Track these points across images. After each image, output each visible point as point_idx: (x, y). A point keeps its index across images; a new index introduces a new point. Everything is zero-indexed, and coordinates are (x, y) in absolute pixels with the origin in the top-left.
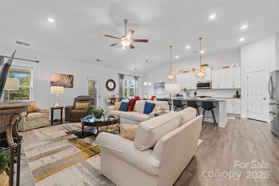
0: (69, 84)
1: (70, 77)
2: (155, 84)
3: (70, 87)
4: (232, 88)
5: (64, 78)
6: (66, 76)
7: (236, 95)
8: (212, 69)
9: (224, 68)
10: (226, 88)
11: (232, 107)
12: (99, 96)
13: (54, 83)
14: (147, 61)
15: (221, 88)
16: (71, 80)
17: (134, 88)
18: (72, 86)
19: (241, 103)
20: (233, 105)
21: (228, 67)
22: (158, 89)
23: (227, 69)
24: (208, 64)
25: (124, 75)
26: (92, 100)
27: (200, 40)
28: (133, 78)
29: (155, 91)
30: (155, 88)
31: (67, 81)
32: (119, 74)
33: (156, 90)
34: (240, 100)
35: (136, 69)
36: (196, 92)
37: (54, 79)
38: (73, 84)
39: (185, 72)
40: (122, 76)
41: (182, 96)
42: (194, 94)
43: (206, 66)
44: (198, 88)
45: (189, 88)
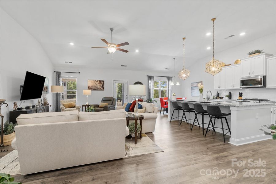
0: (101, 87)
1: (102, 82)
2: (191, 83)
3: (101, 90)
5: (97, 83)
6: (99, 82)
12: (127, 97)
13: (90, 87)
14: (174, 59)
16: (102, 84)
17: (167, 89)
18: (103, 89)
22: (195, 89)
24: (260, 49)
25: (153, 76)
26: (113, 100)
27: (213, 21)
29: (191, 92)
30: (192, 89)
31: (99, 86)
33: (193, 91)
35: (166, 69)
36: (242, 93)
37: (90, 84)
38: (103, 87)
39: (227, 65)
40: (150, 78)
41: (223, 98)
42: (239, 96)
43: (257, 52)
44: (242, 87)
45: (231, 88)
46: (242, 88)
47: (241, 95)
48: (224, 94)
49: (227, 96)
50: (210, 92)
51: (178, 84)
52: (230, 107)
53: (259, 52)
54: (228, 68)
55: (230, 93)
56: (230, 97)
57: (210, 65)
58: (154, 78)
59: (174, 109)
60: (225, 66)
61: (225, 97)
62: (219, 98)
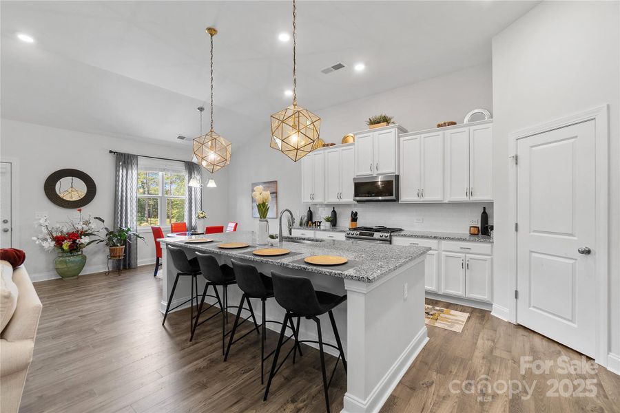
2: (253, 185)
4: (462, 198)
7: (479, 225)
8: (402, 130)
9: (439, 126)
10: (446, 201)
11: (461, 271)
12: (8, 226)
14: (201, 109)
15: (429, 198)
17: (186, 197)
19: (492, 259)
20: (466, 266)
21: (454, 123)
23: (449, 131)
24: (388, 115)
25: (136, 157)
28: (182, 167)
29: (253, 209)
32: (111, 152)
34: (489, 245)
35: (181, 138)
36: (356, 214)
39: (327, 145)
40: (124, 160)
41: (320, 223)
42: (350, 219)
43: (384, 121)
44: (358, 198)
45: (334, 200)
46: (358, 201)
47: (354, 218)
48: (322, 214)
49: (328, 220)
50: (288, 213)
51: (212, 184)
52: (345, 280)
53: (386, 120)
54: (329, 151)
55: (334, 212)
56: (333, 221)
57: (283, 122)
58: (141, 161)
59: (179, 275)
60: (324, 146)
61: (324, 221)
62: (312, 223)
